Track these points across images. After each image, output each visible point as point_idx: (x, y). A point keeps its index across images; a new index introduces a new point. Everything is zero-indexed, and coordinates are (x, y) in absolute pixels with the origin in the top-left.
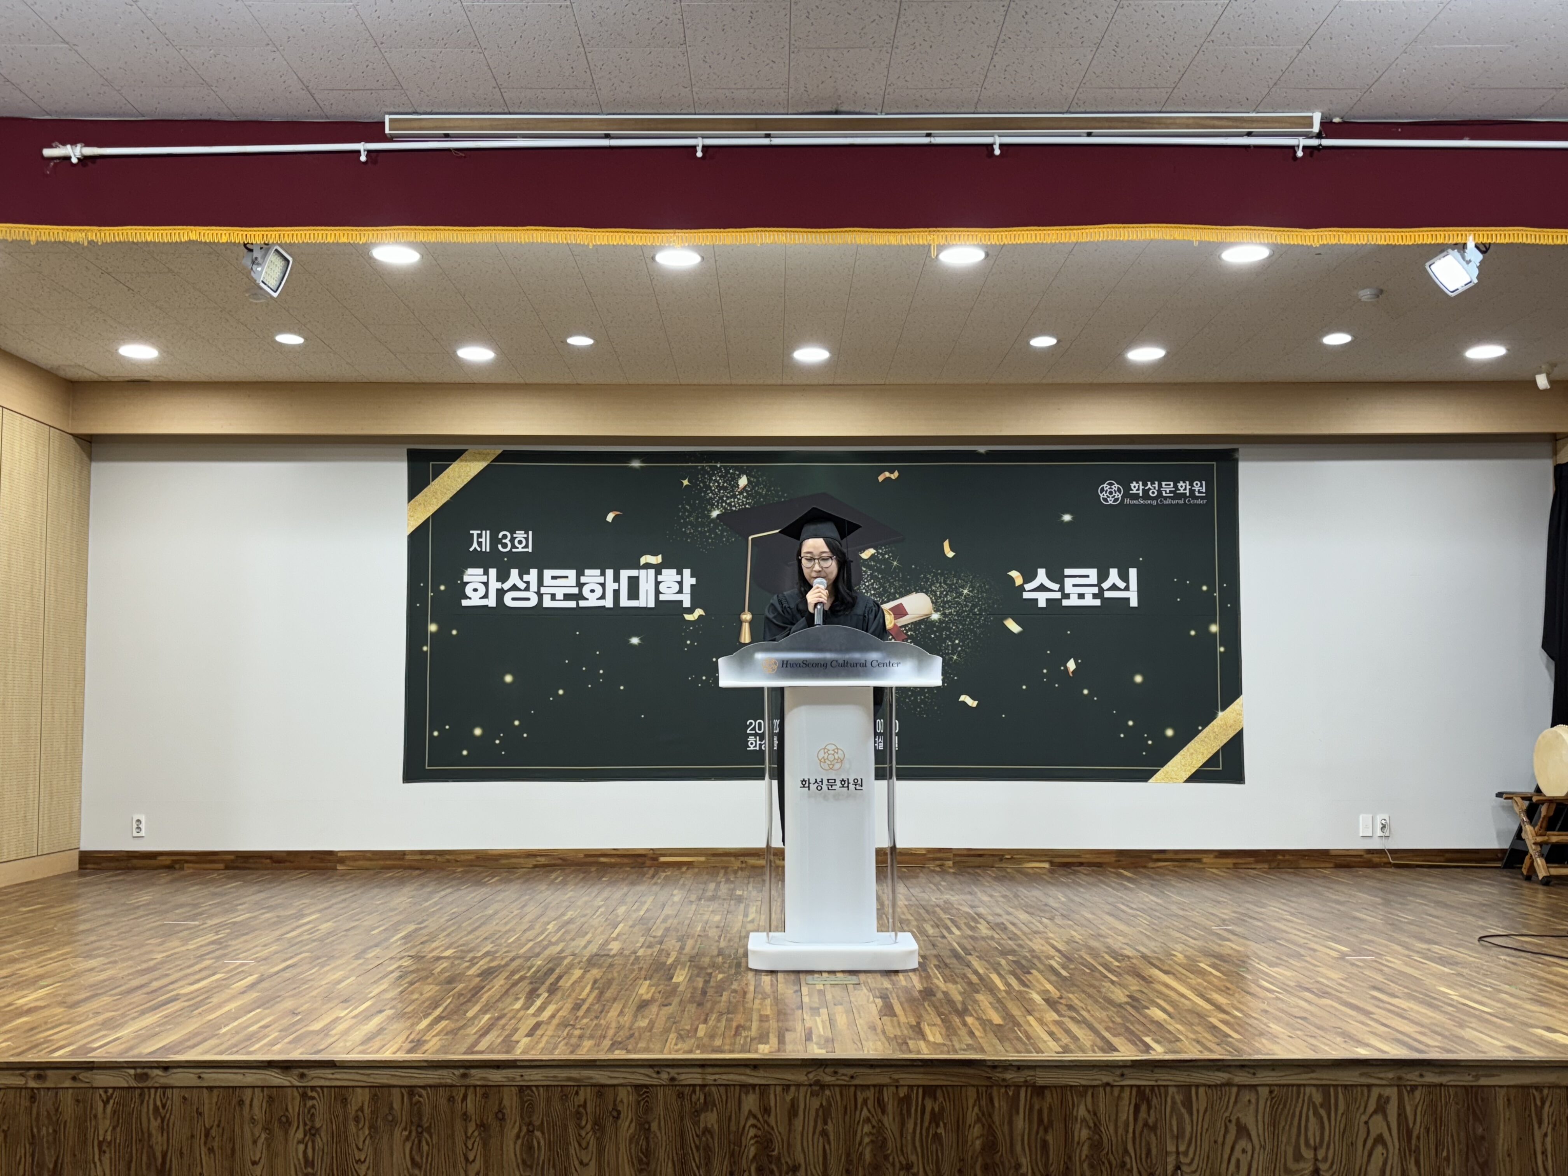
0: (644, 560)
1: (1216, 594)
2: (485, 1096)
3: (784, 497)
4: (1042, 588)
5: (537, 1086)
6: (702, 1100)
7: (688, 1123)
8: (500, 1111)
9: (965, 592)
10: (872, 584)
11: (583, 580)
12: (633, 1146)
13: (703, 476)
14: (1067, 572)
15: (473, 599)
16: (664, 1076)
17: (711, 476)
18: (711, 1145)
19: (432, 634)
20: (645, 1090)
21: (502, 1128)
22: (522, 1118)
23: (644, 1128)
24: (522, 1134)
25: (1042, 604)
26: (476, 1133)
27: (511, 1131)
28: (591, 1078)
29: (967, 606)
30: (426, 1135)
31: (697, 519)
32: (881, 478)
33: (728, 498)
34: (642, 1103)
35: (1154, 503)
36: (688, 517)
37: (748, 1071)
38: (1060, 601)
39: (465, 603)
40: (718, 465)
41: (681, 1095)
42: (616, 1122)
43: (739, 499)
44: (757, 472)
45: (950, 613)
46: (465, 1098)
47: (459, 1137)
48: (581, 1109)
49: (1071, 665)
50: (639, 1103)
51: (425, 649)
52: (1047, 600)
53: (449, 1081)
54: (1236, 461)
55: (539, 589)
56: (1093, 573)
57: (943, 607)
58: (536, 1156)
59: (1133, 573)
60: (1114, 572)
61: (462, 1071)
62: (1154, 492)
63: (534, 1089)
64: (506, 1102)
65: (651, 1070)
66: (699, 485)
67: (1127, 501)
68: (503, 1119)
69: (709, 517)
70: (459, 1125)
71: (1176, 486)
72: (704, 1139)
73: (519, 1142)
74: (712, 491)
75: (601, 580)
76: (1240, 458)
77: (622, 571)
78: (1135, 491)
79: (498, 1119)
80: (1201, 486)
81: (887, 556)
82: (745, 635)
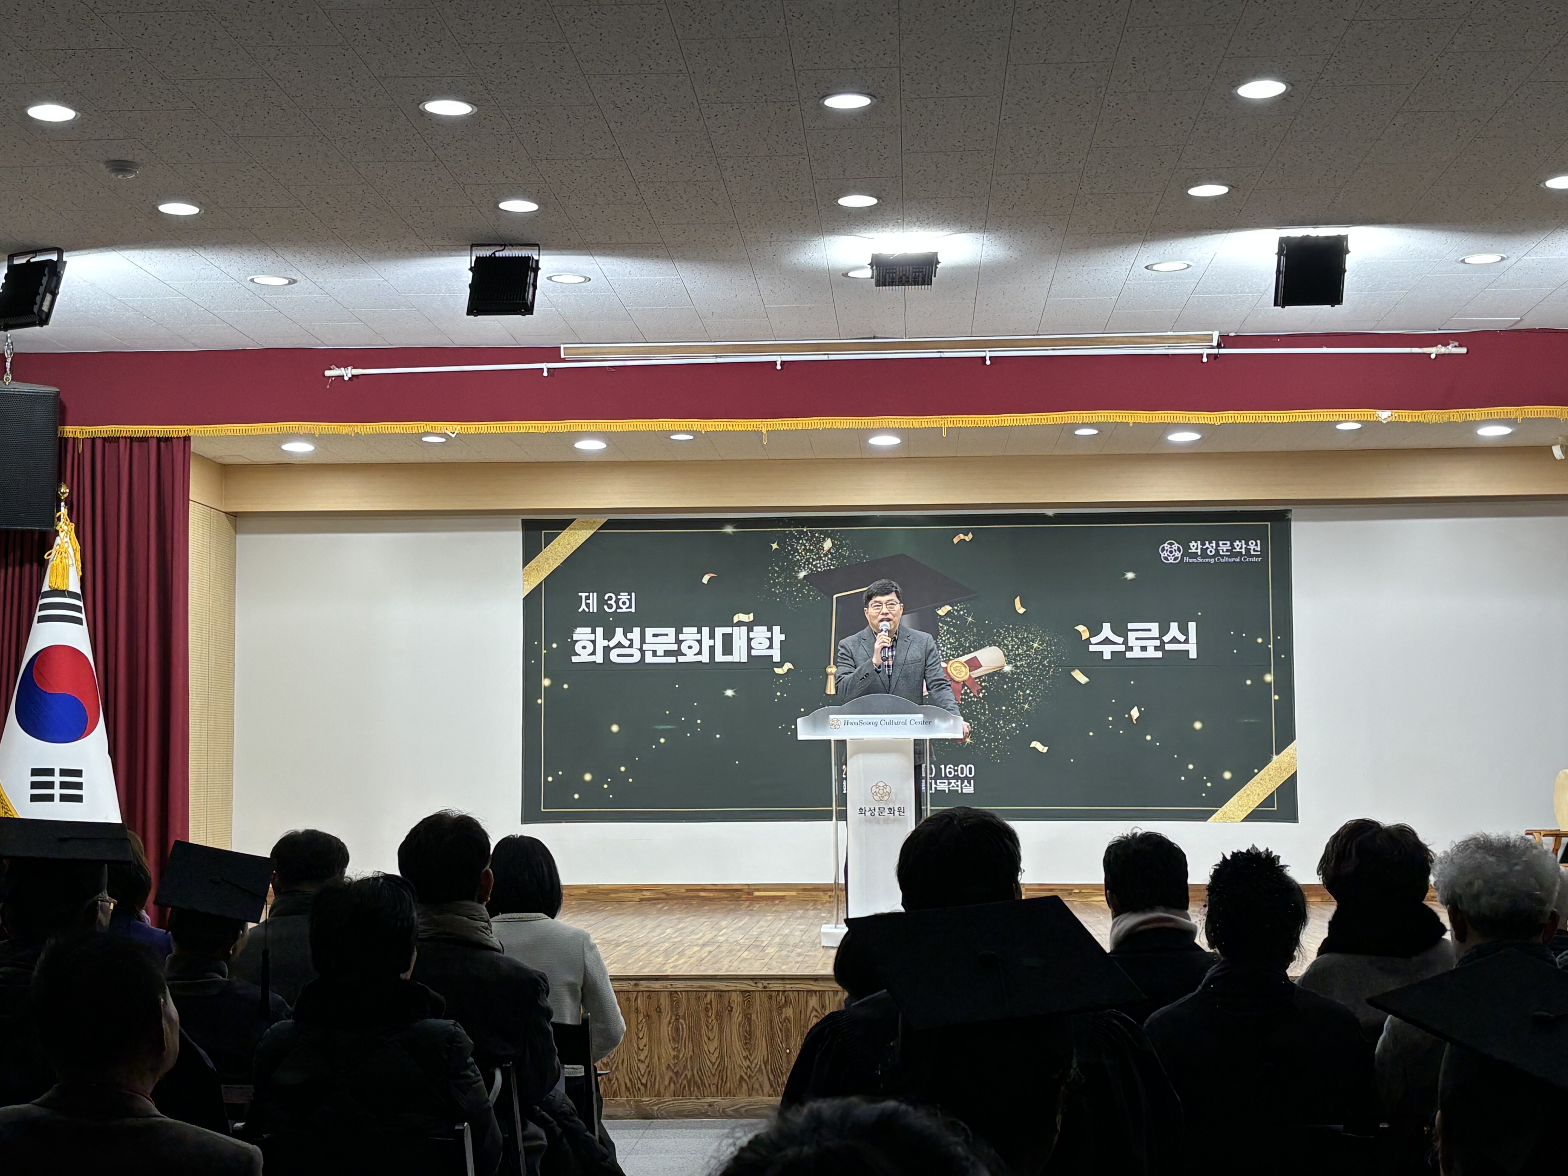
0: (736, 619)
1: (1271, 646)
2: (649, 997)
3: (866, 559)
4: (1107, 641)
5: (681, 991)
6: (783, 1001)
7: (775, 1013)
8: (658, 1006)
9: (1035, 645)
10: (948, 639)
11: (681, 637)
12: (741, 1029)
13: (791, 539)
14: (1130, 626)
15: (583, 656)
16: (760, 985)
17: (798, 540)
18: (790, 1028)
19: (545, 687)
20: (748, 994)
21: (660, 1017)
22: (672, 1011)
23: (748, 1018)
24: (672, 1021)
25: (1107, 656)
26: (644, 1020)
27: (665, 1020)
28: (714, 986)
29: (1038, 659)
31: (785, 579)
32: (956, 540)
33: (814, 560)
34: (746, 1002)
35: (1212, 561)
36: (778, 578)
37: (812, 982)
38: (1124, 653)
39: (575, 659)
40: (805, 530)
41: (770, 997)
42: (730, 1014)
43: (825, 561)
44: (840, 536)
45: (1022, 665)
48: (709, 1006)
49: (1135, 713)
50: (744, 1001)
51: (539, 701)
52: (1112, 652)
54: (1290, 520)
55: (641, 646)
56: (1155, 627)
57: (1014, 659)
58: (681, 1033)
59: (1192, 626)
60: (1174, 626)
61: (634, 982)
62: (1211, 551)
63: (679, 993)
64: (662, 1001)
65: (751, 981)
66: (787, 548)
67: (1186, 559)
68: (660, 1012)
69: (797, 577)
71: (1232, 545)
72: (785, 1024)
73: (671, 1025)
74: (799, 553)
75: (698, 637)
76: (1292, 519)
77: (717, 629)
78: (1194, 550)
79: (657, 1012)
80: (1256, 545)
81: (962, 613)
82: (831, 690)
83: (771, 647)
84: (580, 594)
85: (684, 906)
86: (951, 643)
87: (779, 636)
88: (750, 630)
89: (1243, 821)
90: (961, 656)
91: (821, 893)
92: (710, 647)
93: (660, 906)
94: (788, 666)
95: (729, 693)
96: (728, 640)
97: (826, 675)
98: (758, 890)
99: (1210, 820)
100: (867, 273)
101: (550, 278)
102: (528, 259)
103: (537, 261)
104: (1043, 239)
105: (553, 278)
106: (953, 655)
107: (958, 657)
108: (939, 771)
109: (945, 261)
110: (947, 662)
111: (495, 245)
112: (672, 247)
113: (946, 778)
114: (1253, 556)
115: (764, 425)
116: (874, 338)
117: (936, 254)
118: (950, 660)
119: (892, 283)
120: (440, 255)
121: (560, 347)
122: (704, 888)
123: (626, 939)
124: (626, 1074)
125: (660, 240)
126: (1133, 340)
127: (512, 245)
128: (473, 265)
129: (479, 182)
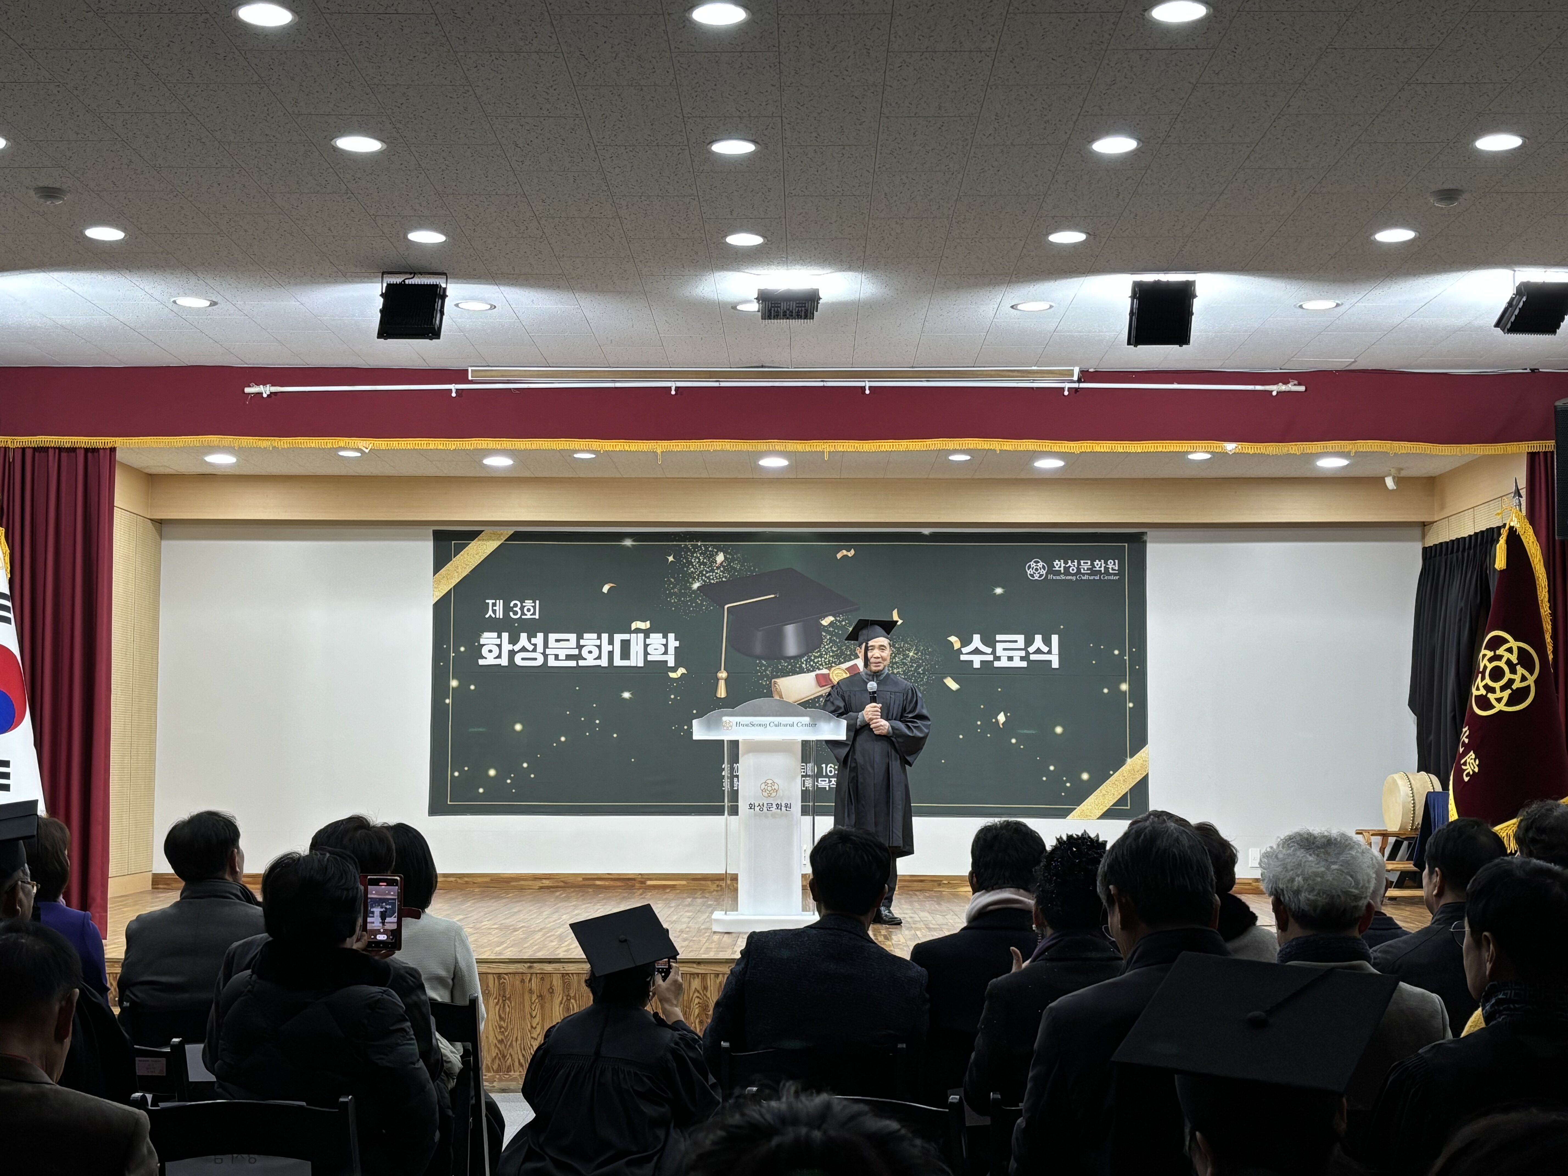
0: (634, 626)
1: (1126, 658)
2: (542, 979)
3: (756, 572)
4: (977, 651)
5: (572, 974)
8: (551, 988)
9: (911, 654)
10: (831, 647)
11: (582, 642)
13: (686, 553)
14: (999, 637)
15: (489, 659)
17: (693, 553)
19: (453, 688)
21: (552, 999)
22: (564, 992)
24: (563, 1001)
25: (977, 665)
26: (537, 1001)
27: (557, 1000)
29: (912, 666)
30: (507, 1001)
31: (680, 590)
32: (839, 556)
33: (707, 572)
35: (1074, 578)
36: (673, 588)
37: (695, 965)
38: (992, 662)
39: (481, 662)
40: (699, 544)
43: (717, 573)
44: (732, 550)
46: (530, 980)
47: (527, 1004)
49: (1001, 718)
52: (981, 661)
53: (521, 970)
54: (1145, 543)
55: (544, 651)
56: (1020, 639)
59: (1055, 639)
60: (1038, 638)
61: (529, 964)
62: (1073, 569)
63: (570, 975)
64: (555, 983)
66: (682, 561)
67: (1050, 577)
68: (552, 993)
69: (690, 588)
70: (527, 996)
71: (1092, 564)
73: (562, 1005)
74: (693, 566)
75: (598, 642)
76: (1148, 541)
77: (615, 635)
78: (1057, 568)
79: (551, 993)
80: (1114, 564)
81: (844, 623)
82: (722, 693)
83: (666, 653)
84: (487, 601)
85: (581, 894)
86: (833, 651)
87: (673, 643)
88: (647, 636)
89: (1098, 819)
90: (843, 663)
91: (709, 883)
92: (609, 652)
93: (558, 894)
94: (681, 671)
95: (626, 695)
96: (626, 645)
97: (718, 680)
98: (651, 879)
99: (1068, 817)
100: (754, 307)
101: (457, 305)
102: (436, 286)
103: (445, 289)
104: (916, 279)
105: (460, 305)
106: (835, 663)
107: (839, 664)
108: (820, 769)
109: (826, 297)
110: (829, 668)
111: (406, 273)
112: (573, 278)
113: (827, 776)
114: (1111, 574)
115: (659, 447)
116: (762, 367)
117: (818, 290)
118: (832, 667)
119: (777, 317)
120: (352, 282)
121: (467, 370)
122: (599, 877)
123: (523, 924)
124: (519, 1051)
125: (560, 271)
126: (1001, 373)
127: (421, 273)
128: (384, 292)
129: (389, 213)
